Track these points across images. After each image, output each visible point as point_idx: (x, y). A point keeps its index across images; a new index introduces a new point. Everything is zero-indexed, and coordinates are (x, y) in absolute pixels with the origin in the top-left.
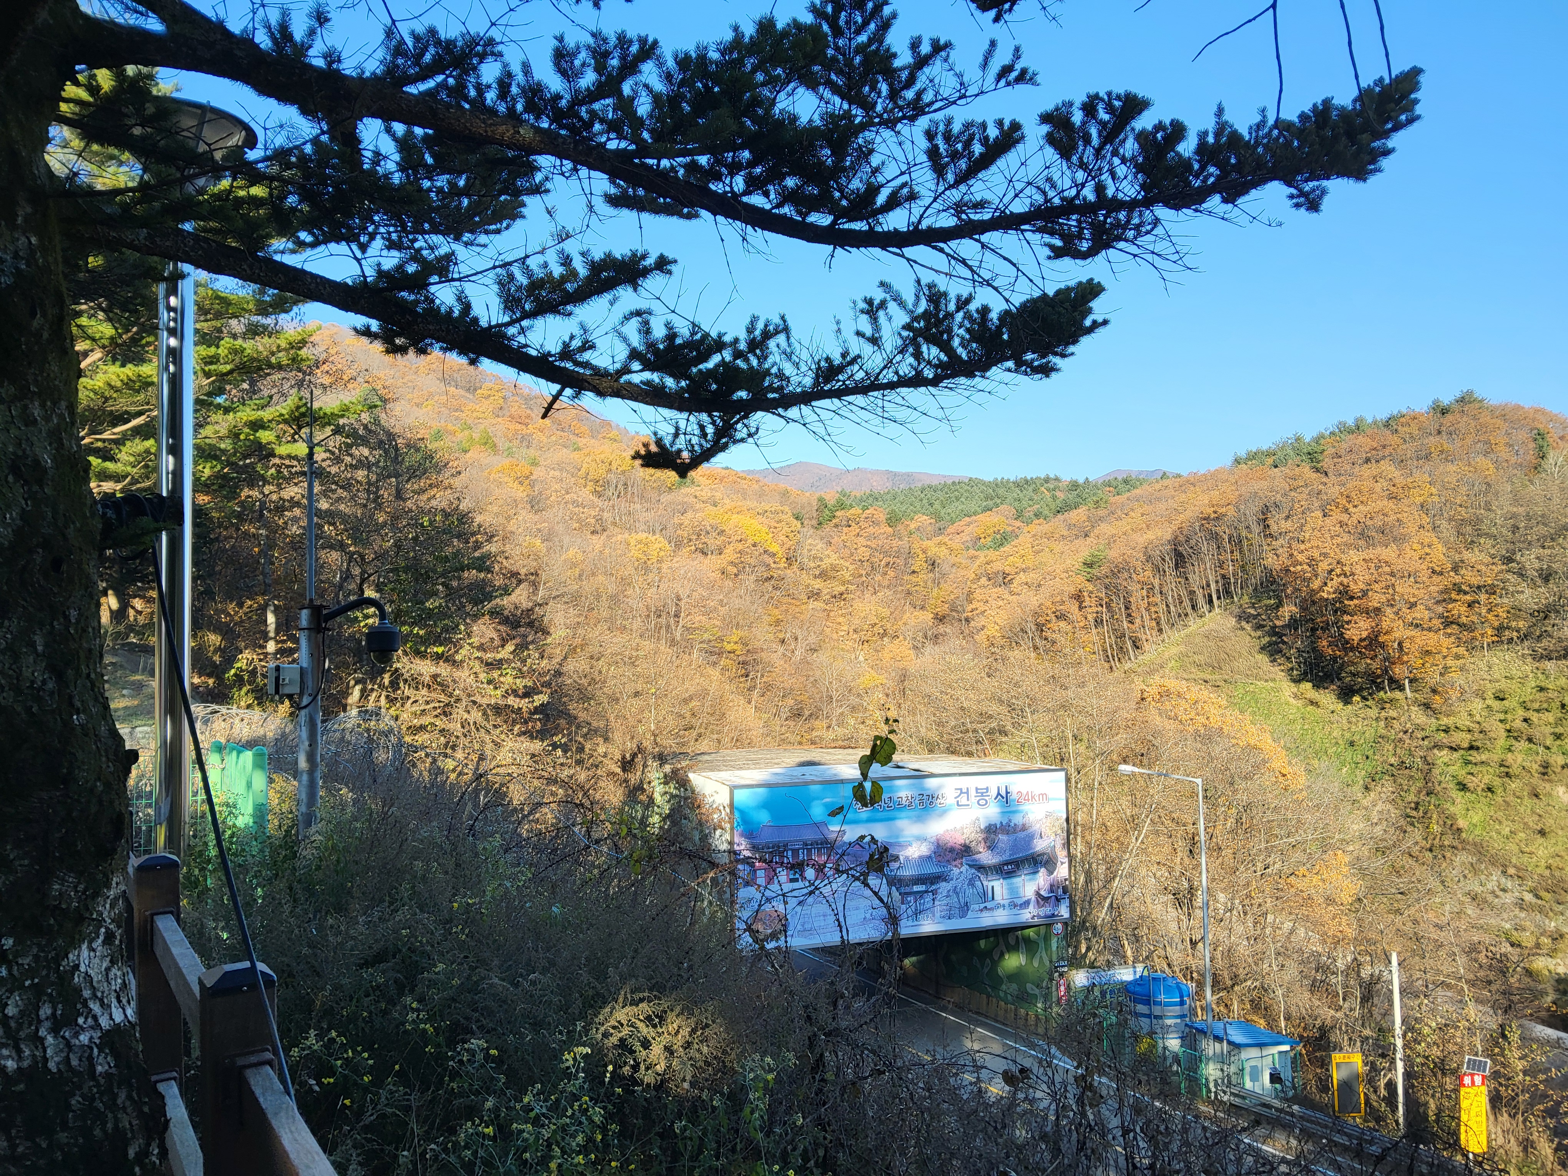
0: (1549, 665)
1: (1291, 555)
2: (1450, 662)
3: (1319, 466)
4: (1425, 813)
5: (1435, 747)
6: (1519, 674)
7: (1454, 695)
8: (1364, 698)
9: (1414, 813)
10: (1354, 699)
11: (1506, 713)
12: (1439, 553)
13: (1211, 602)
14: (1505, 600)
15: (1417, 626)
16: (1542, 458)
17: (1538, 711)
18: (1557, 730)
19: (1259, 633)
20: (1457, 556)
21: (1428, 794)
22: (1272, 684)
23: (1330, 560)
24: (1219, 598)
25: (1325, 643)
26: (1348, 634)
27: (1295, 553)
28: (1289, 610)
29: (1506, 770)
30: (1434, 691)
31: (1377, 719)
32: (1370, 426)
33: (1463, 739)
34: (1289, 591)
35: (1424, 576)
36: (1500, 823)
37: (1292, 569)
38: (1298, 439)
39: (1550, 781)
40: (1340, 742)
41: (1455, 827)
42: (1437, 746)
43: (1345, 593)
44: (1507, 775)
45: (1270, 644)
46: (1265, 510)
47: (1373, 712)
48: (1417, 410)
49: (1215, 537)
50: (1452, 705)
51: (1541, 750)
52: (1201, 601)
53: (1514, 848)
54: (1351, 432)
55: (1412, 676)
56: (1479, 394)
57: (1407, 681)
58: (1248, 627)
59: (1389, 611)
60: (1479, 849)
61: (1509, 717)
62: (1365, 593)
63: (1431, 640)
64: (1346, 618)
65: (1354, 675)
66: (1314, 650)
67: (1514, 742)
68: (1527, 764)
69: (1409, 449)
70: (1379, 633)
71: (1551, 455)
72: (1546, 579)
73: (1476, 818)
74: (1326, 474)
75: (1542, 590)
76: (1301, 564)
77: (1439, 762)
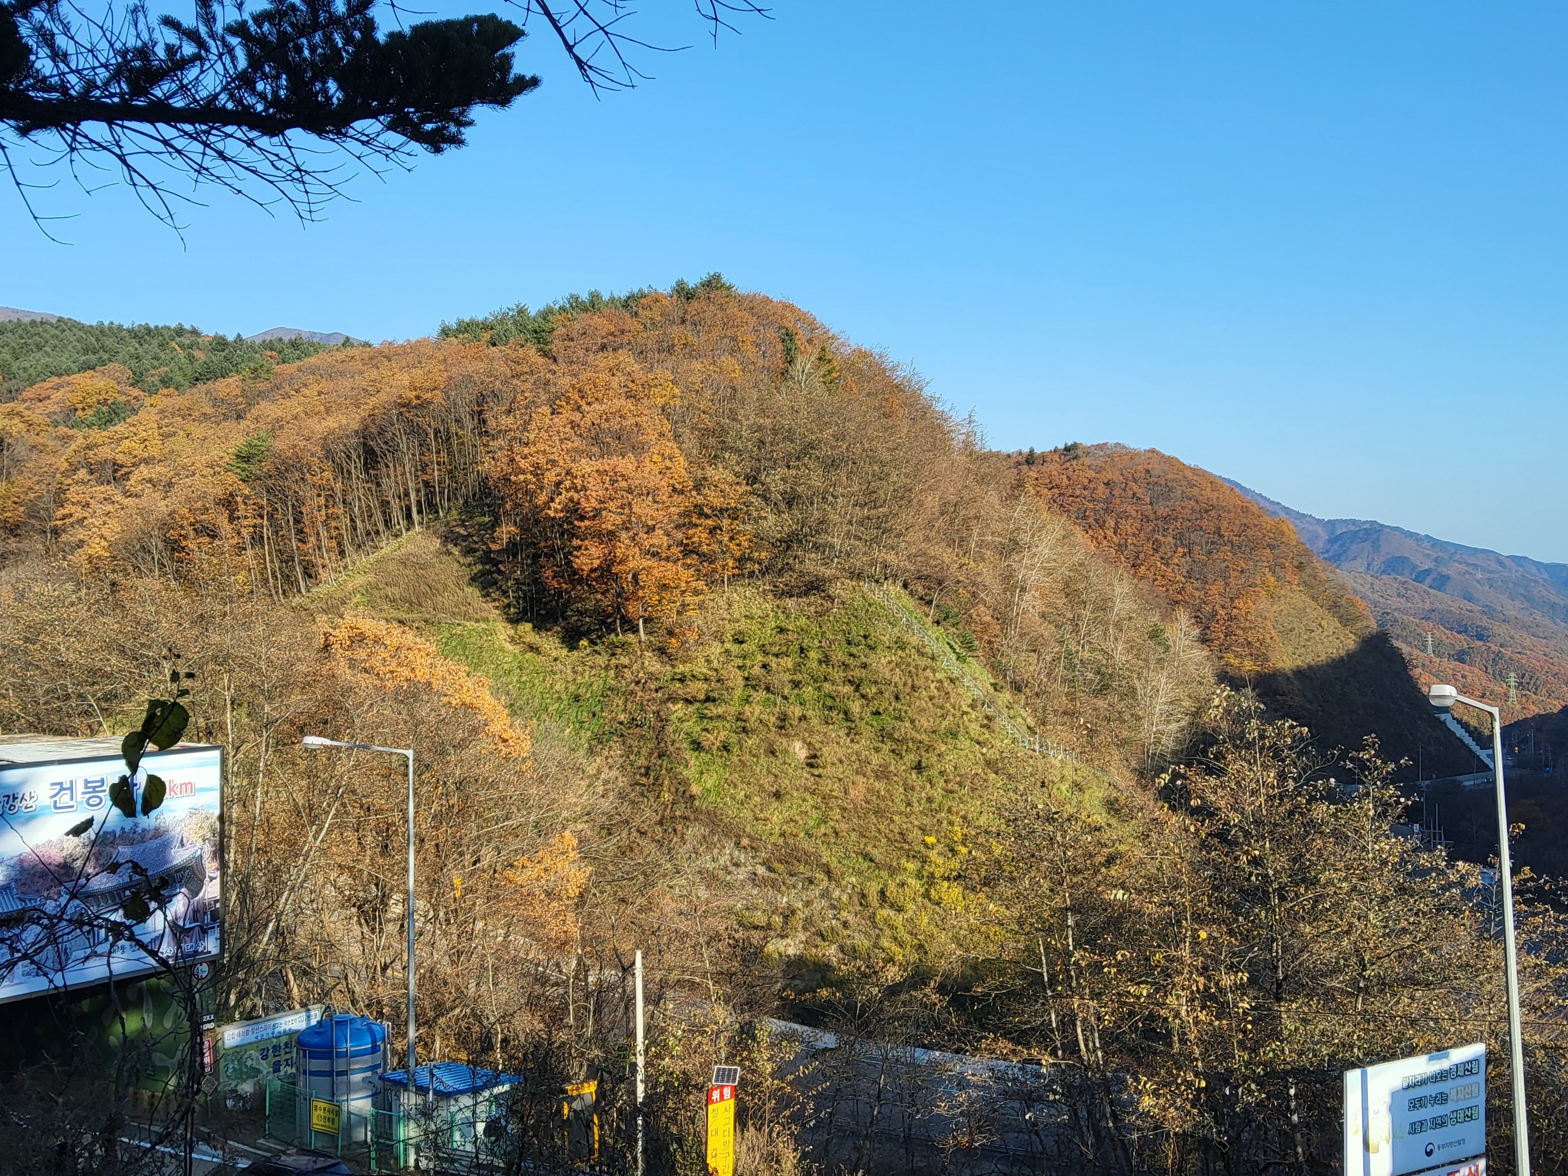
0: (790, 603)
1: (513, 460)
2: (688, 599)
3: (547, 348)
4: (656, 779)
5: (669, 699)
6: (760, 613)
7: (692, 637)
8: (593, 642)
9: (644, 780)
10: (582, 642)
11: (745, 658)
12: (680, 467)
13: (409, 516)
14: (748, 527)
15: (654, 555)
16: (790, 362)
17: (777, 655)
18: (795, 677)
19: (470, 559)
20: (700, 472)
21: (660, 757)
22: (484, 626)
23: (558, 470)
24: (420, 512)
25: (549, 573)
26: (577, 563)
27: (518, 458)
28: (506, 531)
29: (743, 724)
30: (671, 633)
31: (607, 668)
32: (606, 303)
33: (698, 688)
34: (508, 507)
35: (664, 494)
36: (735, 786)
37: (513, 478)
38: (521, 311)
39: (787, 736)
40: (564, 697)
41: (687, 794)
42: (673, 699)
43: (574, 511)
44: (744, 730)
45: (483, 573)
46: (481, 400)
47: (602, 660)
48: (660, 291)
49: (415, 431)
50: (689, 649)
51: (779, 700)
52: (397, 514)
53: (747, 813)
54: (586, 310)
55: (647, 615)
56: (727, 279)
57: (641, 621)
58: (456, 551)
59: (624, 535)
60: (712, 819)
61: (748, 663)
62: (597, 513)
63: (668, 571)
64: (576, 542)
65: (582, 614)
66: (536, 581)
67: (752, 692)
68: (764, 717)
69: (650, 338)
70: (613, 562)
71: (799, 360)
72: (790, 504)
73: (710, 782)
74: (555, 360)
75: (786, 516)
76: (523, 472)
77: (673, 717)
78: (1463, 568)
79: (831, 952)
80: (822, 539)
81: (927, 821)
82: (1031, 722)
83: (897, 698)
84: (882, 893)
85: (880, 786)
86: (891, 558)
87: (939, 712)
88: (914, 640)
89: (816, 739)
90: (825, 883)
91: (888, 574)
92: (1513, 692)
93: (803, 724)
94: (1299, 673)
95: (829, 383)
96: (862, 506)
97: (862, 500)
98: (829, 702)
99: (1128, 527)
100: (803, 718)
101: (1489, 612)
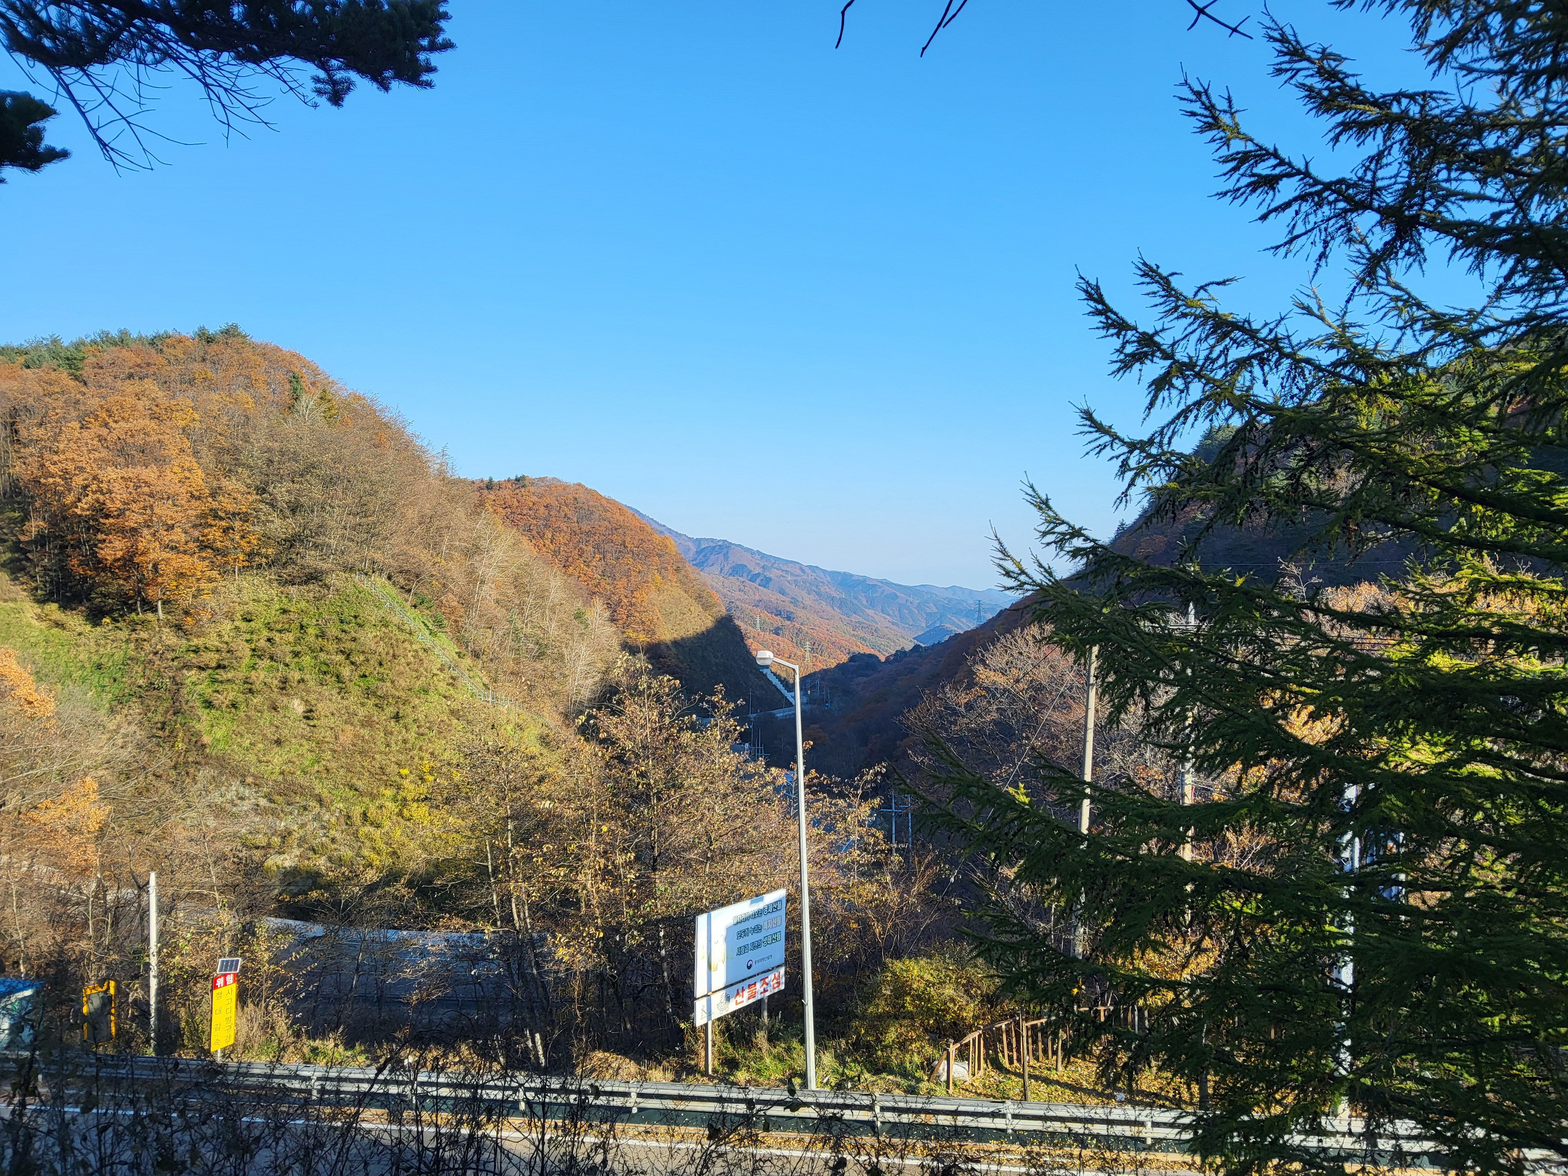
0: (293, 590)
1: (43, 465)
2: (203, 585)
3: (78, 373)
4: (172, 732)
5: (183, 667)
6: (266, 597)
7: (205, 617)
8: (115, 620)
9: (160, 733)
10: (104, 620)
11: (252, 633)
12: (198, 477)
14: (257, 528)
15: (172, 549)
16: (296, 399)
17: (280, 631)
18: (295, 649)
20: (215, 482)
21: (175, 714)
22: (11, 605)
23: (86, 475)
25: (75, 562)
26: (101, 554)
27: (47, 464)
28: (35, 526)
29: (249, 686)
30: (187, 613)
31: (127, 641)
32: (135, 340)
33: (211, 658)
34: (37, 505)
35: (183, 500)
36: (242, 736)
37: (43, 481)
38: (55, 341)
39: (288, 695)
40: (87, 665)
41: (199, 744)
42: (187, 666)
43: (100, 510)
44: (251, 691)
45: (12, 561)
46: (14, 413)
47: (123, 635)
48: (184, 334)
50: (202, 626)
51: (281, 666)
53: (252, 758)
54: (115, 344)
55: (165, 598)
56: (243, 329)
57: (160, 603)
59: (145, 531)
60: (222, 763)
61: (255, 637)
62: (121, 513)
63: (185, 562)
64: (100, 536)
65: (105, 596)
66: (62, 568)
67: (258, 661)
68: (268, 680)
69: (174, 372)
70: (135, 554)
71: (304, 398)
72: (293, 511)
73: (219, 733)
74: (85, 384)
75: (290, 520)
76: (53, 476)
77: (188, 681)
78: (779, 573)
79: (321, 863)
80: (320, 540)
81: (402, 757)
82: (486, 680)
83: (381, 664)
84: (364, 814)
85: (365, 732)
86: (378, 556)
87: (414, 674)
88: (396, 620)
89: (312, 697)
90: (317, 809)
91: (376, 568)
92: (807, 654)
93: (302, 686)
94: (675, 643)
95: (329, 417)
96: (355, 515)
97: (354, 510)
98: (324, 668)
99: (561, 538)
100: (301, 681)
101: (795, 601)
